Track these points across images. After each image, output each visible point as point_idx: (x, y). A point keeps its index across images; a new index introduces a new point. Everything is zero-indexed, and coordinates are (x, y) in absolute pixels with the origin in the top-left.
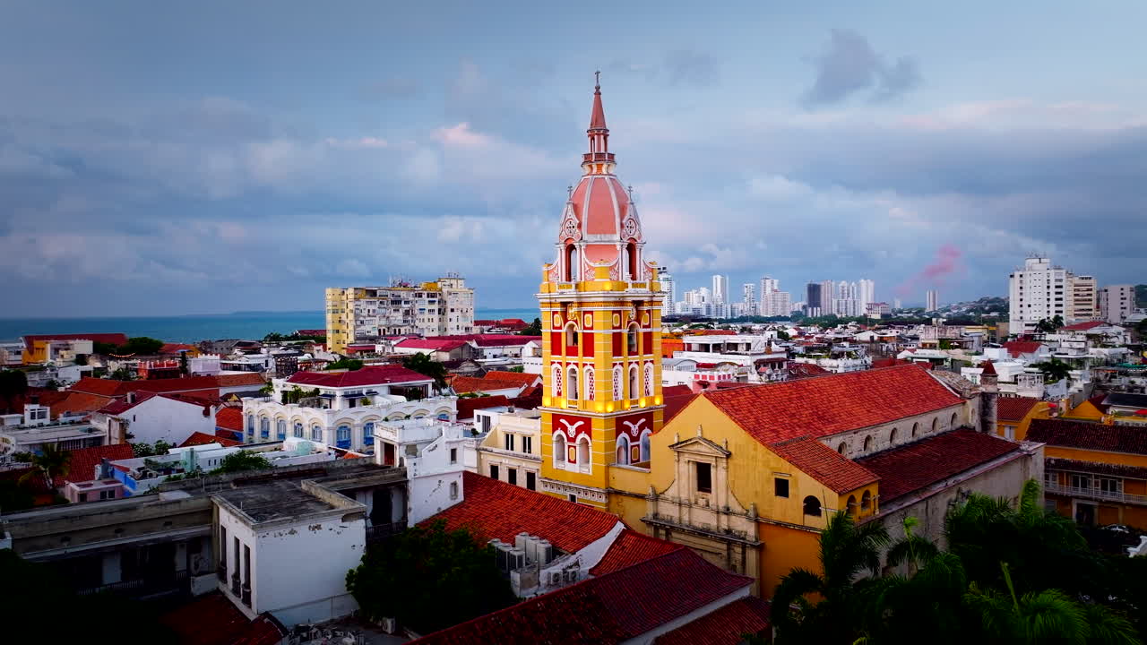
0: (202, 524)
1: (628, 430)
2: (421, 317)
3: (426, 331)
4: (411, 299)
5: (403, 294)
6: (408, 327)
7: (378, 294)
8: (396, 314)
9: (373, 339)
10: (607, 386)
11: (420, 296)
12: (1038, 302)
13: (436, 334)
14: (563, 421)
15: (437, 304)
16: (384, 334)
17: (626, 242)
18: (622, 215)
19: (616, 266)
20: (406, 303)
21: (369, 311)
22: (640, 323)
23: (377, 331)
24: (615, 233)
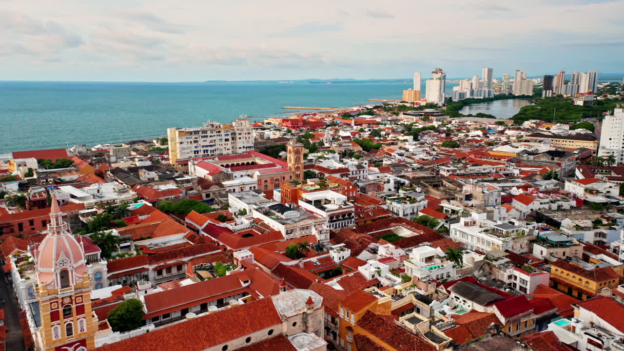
2: (220, 143)
3: (223, 150)
5: (209, 132)
8: (205, 143)
11: (219, 132)
12: (617, 137)
13: (230, 151)
15: (230, 135)
16: (198, 153)
17: (58, 272)
18: (57, 259)
19: (52, 283)
20: (211, 136)
21: (188, 142)
22: (72, 303)
23: (193, 153)
24: (52, 267)
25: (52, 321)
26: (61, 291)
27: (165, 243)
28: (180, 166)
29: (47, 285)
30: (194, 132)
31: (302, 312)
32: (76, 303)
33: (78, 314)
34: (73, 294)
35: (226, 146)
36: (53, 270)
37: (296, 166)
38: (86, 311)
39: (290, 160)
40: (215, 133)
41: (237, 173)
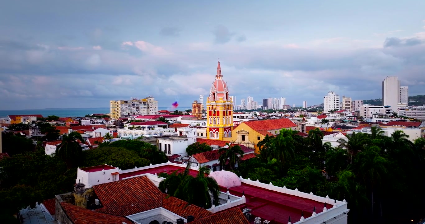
0: (155, 143)
1: (226, 130)
2: (141, 109)
3: (143, 113)
4: (138, 104)
5: (136, 103)
6: (137, 113)
7: (128, 102)
8: (134, 108)
9: (126, 116)
10: (222, 121)
11: (141, 103)
12: (332, 105)
13: (146, 114)
14: (212, 129)
15: (146, 105)
17: (226, 93)
19: (224, 98)
24: (224, 91)
31: (301, 124)
37: (199, 114)
39: (195, 112)
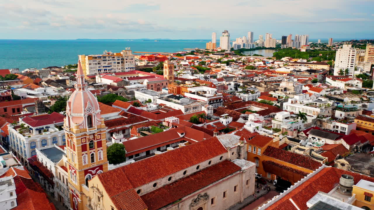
1: (91, 173)
2: (114, 65)
3: (116, 69)
5: (107, 58)
8: (105, 64)
10: (79, 162)
11: (114, 58)
14: (71, 168)
15: (120, 60)
16: (100, 71)
17: (86, 116)
18: (85, 107)
19: (82, 124)
20: (108, 60)
21: (94, 64)
22: (95, 139)
23: (98, 71)
24: (82, 113)
25: (82, 151)
26: (89, 130)
27: (108, 118)
28: (90, 79)
29: (79, 125)
30: (98, 57)
31: (237, 146)
32: (97, 140)
33: (98, 147)
34: (96, 132)
35: (118, 67)
36: (83, 114)
37: (170, 76)
38: (103, 145)
39: (166, 73)
40: (111, 59)
41: (132, 82)
